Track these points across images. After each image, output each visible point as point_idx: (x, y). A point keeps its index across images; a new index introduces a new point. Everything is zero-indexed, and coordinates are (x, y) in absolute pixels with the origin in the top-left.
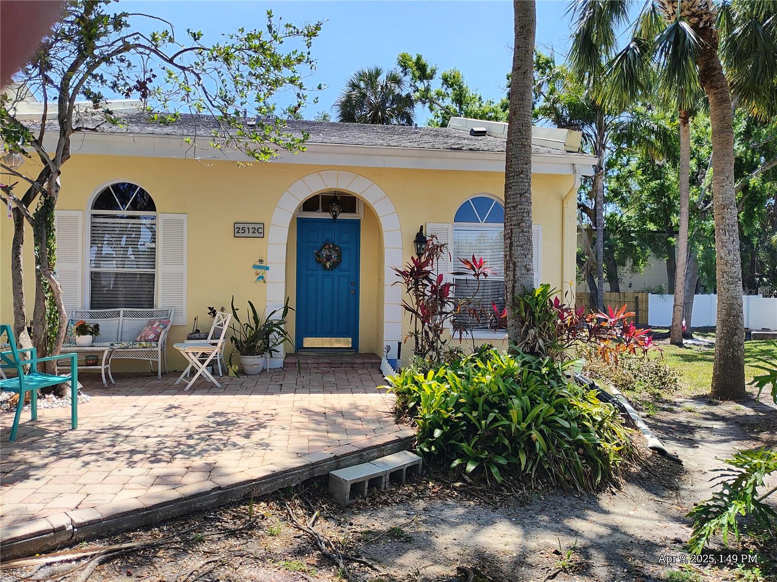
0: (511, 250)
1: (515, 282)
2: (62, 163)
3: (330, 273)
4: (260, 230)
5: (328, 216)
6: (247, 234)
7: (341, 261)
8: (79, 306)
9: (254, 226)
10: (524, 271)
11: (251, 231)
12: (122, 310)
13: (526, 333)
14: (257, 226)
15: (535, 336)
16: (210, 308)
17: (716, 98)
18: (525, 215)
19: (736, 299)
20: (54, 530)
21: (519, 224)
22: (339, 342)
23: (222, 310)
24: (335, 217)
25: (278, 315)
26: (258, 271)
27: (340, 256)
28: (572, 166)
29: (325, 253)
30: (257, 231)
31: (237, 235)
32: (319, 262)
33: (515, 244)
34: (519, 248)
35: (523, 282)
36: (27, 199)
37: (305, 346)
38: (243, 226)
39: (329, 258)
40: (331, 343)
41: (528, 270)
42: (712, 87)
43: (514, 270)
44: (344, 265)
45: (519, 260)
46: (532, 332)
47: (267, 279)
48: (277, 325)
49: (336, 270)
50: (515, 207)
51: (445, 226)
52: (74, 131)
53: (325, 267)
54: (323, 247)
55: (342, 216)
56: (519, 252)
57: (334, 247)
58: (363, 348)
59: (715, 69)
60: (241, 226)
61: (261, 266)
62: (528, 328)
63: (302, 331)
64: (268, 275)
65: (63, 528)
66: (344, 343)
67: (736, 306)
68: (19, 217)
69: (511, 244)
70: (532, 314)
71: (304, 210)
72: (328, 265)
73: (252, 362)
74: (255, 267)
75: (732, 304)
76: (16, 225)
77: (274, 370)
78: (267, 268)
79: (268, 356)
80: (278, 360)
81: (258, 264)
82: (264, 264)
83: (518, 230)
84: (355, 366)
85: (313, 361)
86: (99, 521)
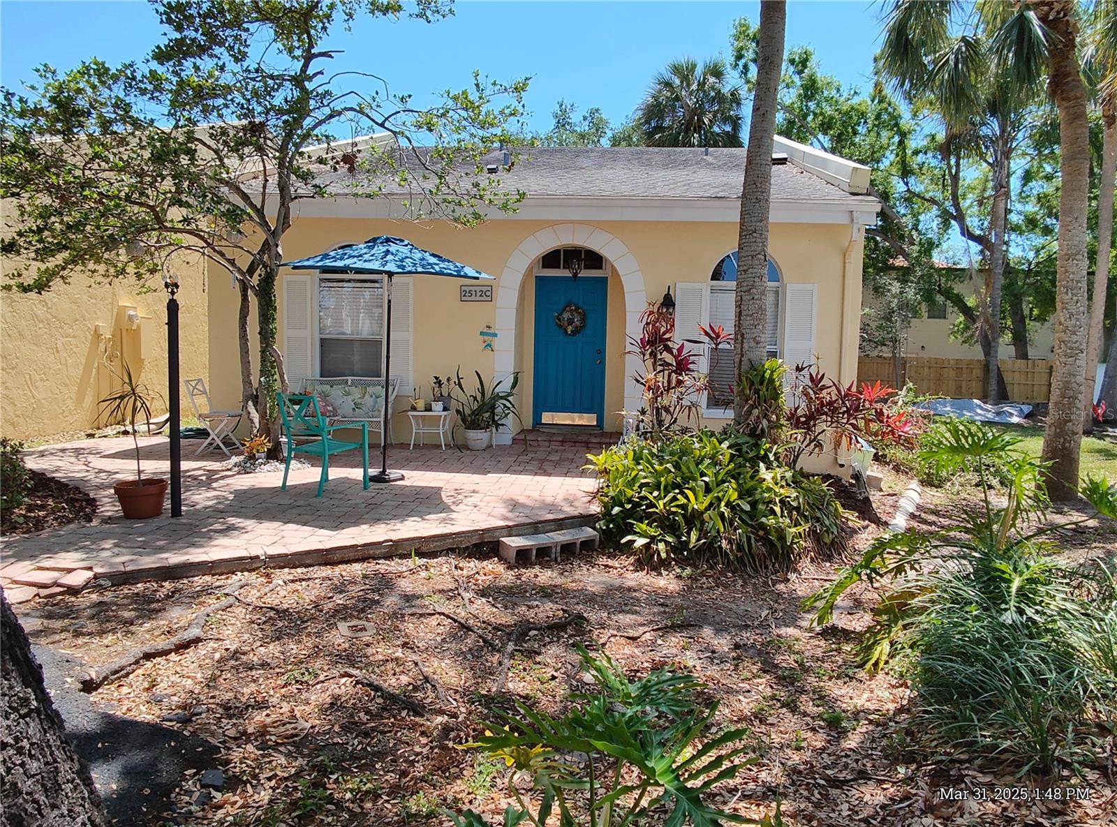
0: (740, 319)
1: (742, 356)
2: (283, 232)
3: (573, 338)
4: (488, 293)
5: (567, 273)
6: (473, 298)
7: (584, 326)
8: (309, 374)
9: (481, 288)
10: (753, 344)
11: (479, 294)
12: (350, 379)
13: (749, 413)
14: (484, 289)
15: (758, 417)
16: (436, 378)
17: (1068, 113)
18: (756, 279)
19: (1075, 375)
20: (251, 558)
21: (749, 290)
22: (581, 418)
23: (448, 380)
24: (575, 275)
25: (505, 387)
26: (486, 338)
27: (583, 319)
28: (848, 214)
29: (566, 316)
30: (486, 294)
31: (463, 299)
32: (560, 326)
33: (744, 313)
34: (748, 318)
35: (750, 355)
36: (251, 271)
37: (543, 421)
38: (471, 288)
39: (570, 322)
40: (573, 420)
41: (758, 343)
42: (1063, 99)
43: (742, 342)
44: (588, 330)
45: (748, 331)
46: (756, 412)
47: (496, 347)
48: (505, 398)
49: (579, 336)
50: (745, 271)
51: (698, 285)
52: (293, 200)
53: (566, 332)
54: (564, 309)
55: (584, 273)
56: (748, 323)
57: (576, 310)
58: (608, 427)
59: (1067, 75)
60: (467, 289)
61: (488, 334)
62: (753, 407)
63: (540, 406)
64: (497, 343)
65: (257, 557)
66: (588, 419)
67: (1074, 385)
68: (244, 288)
69: (740, 312)
70: (757, 392)
71: (544, 267)
72: (570, 329)
73: (477, 437)
74: (482, 333)
75: (1068, 382)
76: (242, 295)
77: (502, 447)
78: (495, 335)
79: (494, 429)
80: (505, 436)
81: (486, 330)
82: (492, 331)
83: (749, 297)
84: (590, 445)
85: (545, 438)
86: (287, 555)
